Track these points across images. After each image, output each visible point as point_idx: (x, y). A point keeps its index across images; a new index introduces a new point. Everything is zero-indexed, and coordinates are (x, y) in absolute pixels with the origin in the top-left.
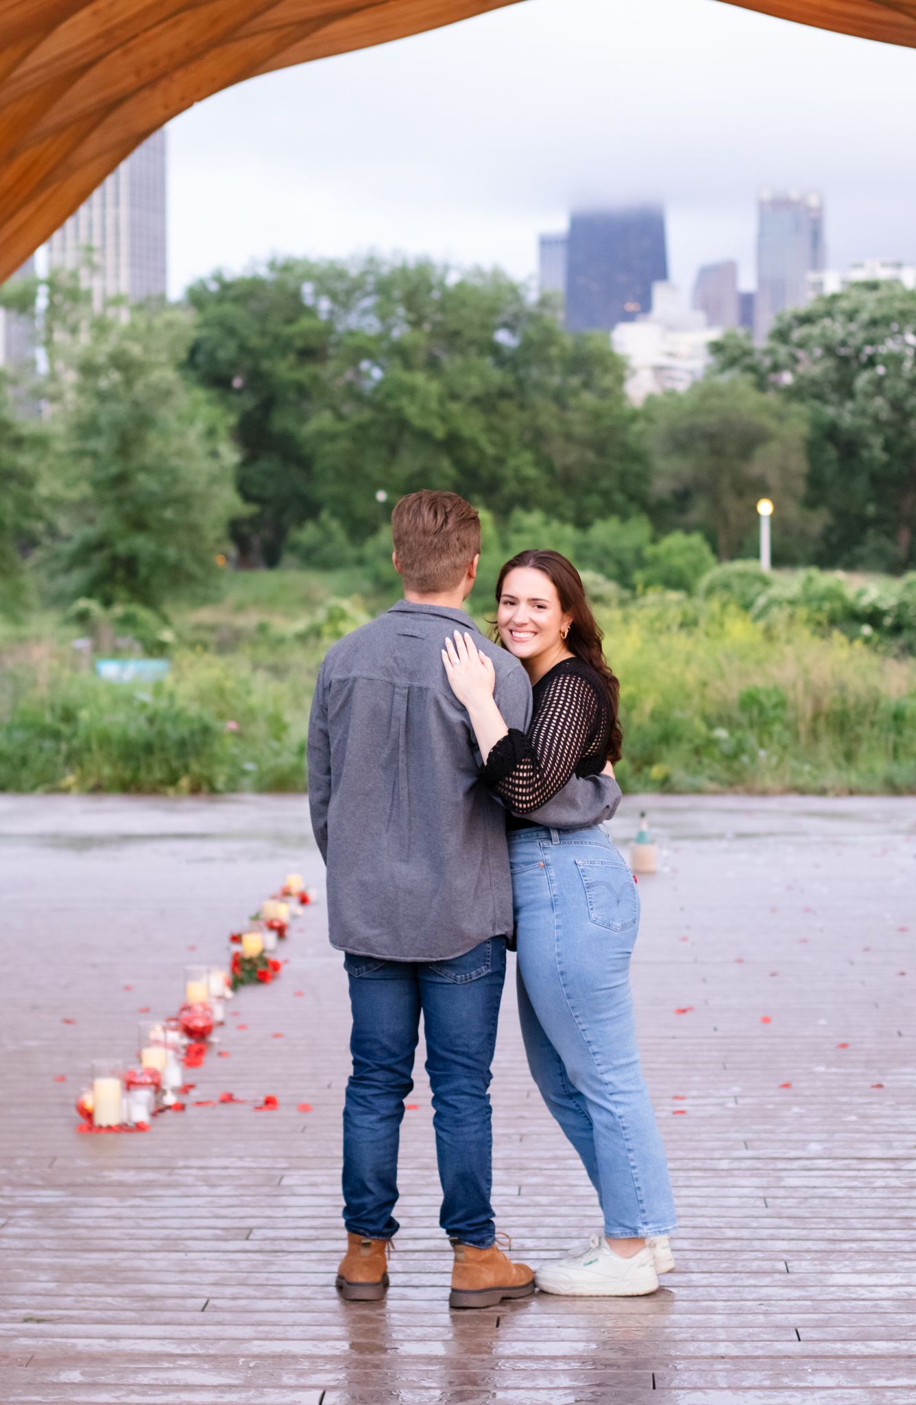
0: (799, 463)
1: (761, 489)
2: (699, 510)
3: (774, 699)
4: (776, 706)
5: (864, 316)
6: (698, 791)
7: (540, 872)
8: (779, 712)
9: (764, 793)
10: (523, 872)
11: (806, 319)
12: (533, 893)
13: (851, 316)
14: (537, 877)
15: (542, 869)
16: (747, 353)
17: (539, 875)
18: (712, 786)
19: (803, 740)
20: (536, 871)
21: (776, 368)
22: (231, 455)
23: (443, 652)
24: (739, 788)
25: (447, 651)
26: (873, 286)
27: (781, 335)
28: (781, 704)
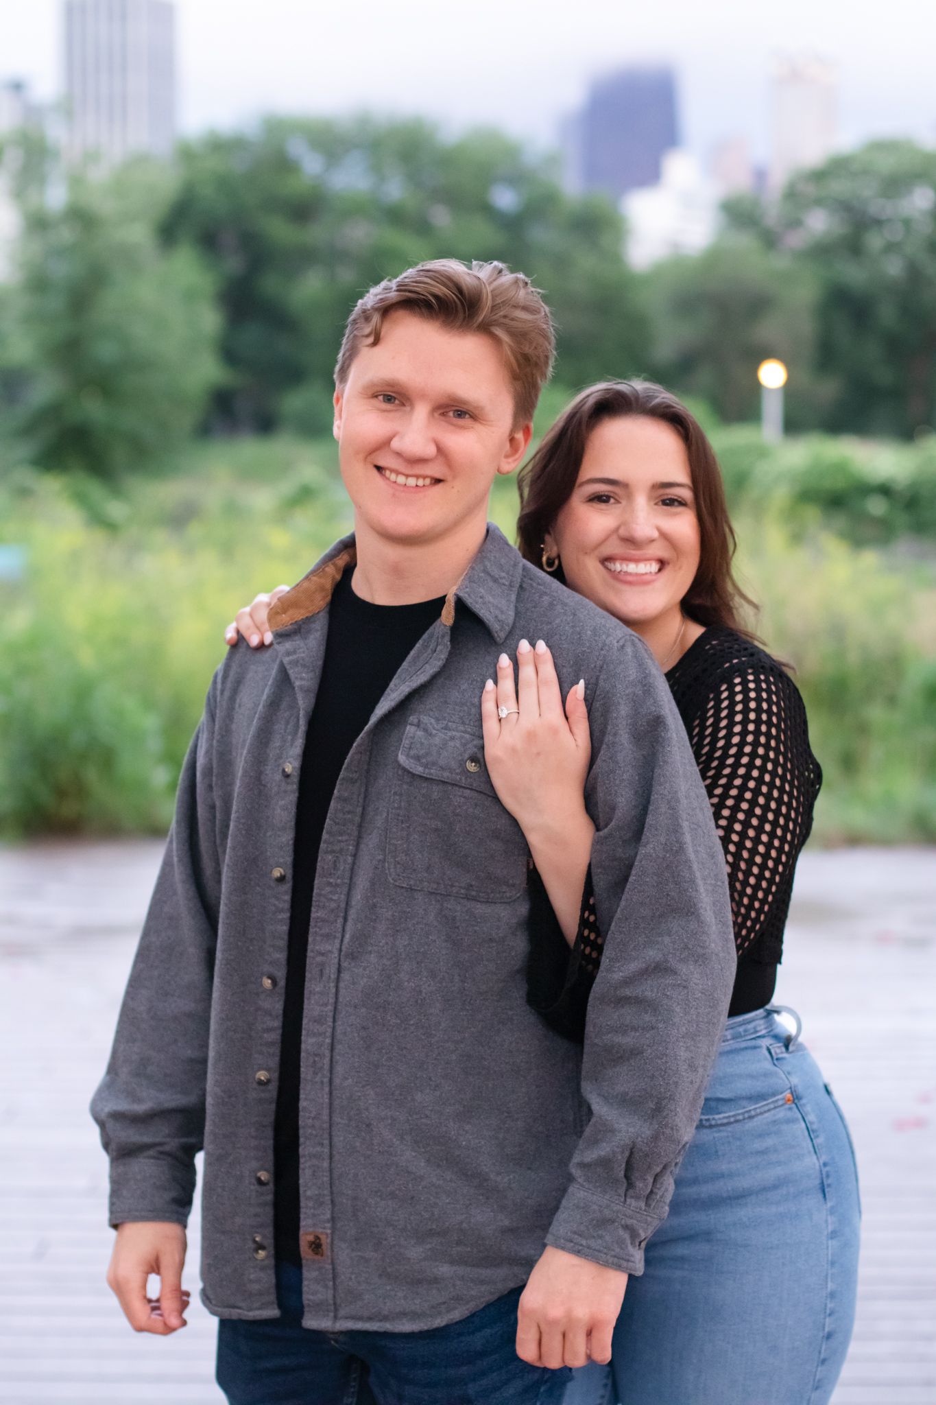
7: (789, 1114)
10: (751, 1117)
12: (779, 1163)
14: (784, 1127)
15: (790, 1109)
17: (789, 1121)
20: (781, 1114)
22: (210, 320)
23: (490, 684)
25: (496, 683)
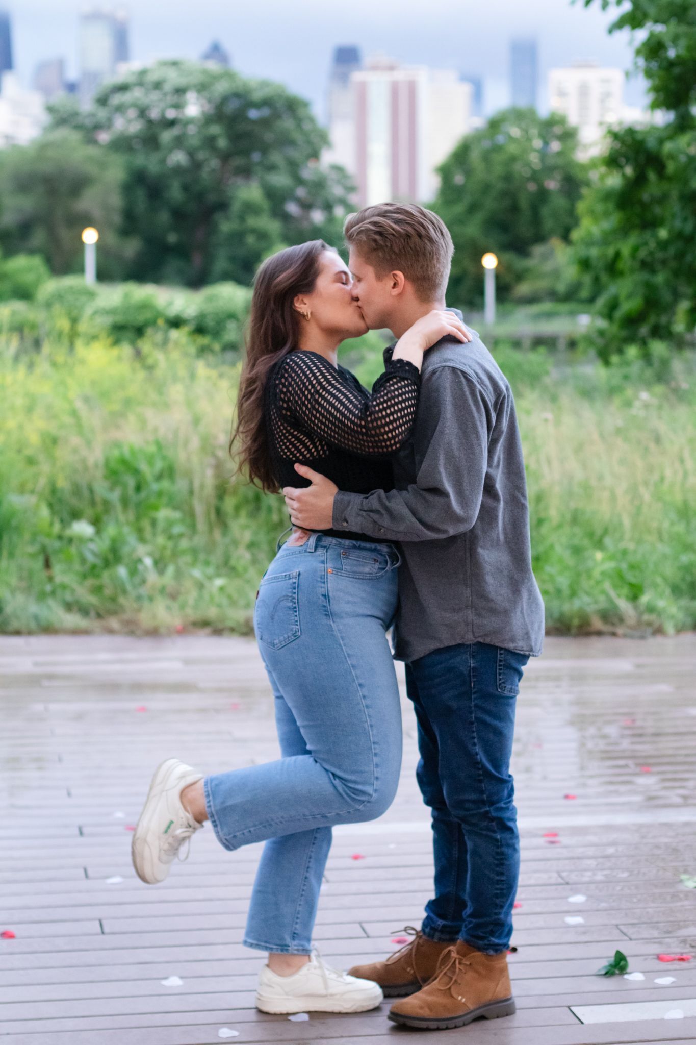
0: (116, 200)
1: (86, 221)
2: (39, 237)
3: (159, 465)
4: (159, 477)
5: (168, 87)
6: (48, 629)
8: (165, 484)
9: (154, 633)
11: (123, 88)
13: (158, 85)
16: (75, 114)
18: (72, 620)
19: (201, 526)
21: (97, 127)
24: (114, 623)
26: (175, 64)
27: (103, 101)
28: (169, 472)
